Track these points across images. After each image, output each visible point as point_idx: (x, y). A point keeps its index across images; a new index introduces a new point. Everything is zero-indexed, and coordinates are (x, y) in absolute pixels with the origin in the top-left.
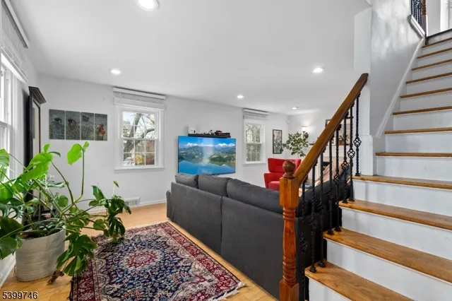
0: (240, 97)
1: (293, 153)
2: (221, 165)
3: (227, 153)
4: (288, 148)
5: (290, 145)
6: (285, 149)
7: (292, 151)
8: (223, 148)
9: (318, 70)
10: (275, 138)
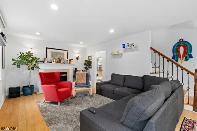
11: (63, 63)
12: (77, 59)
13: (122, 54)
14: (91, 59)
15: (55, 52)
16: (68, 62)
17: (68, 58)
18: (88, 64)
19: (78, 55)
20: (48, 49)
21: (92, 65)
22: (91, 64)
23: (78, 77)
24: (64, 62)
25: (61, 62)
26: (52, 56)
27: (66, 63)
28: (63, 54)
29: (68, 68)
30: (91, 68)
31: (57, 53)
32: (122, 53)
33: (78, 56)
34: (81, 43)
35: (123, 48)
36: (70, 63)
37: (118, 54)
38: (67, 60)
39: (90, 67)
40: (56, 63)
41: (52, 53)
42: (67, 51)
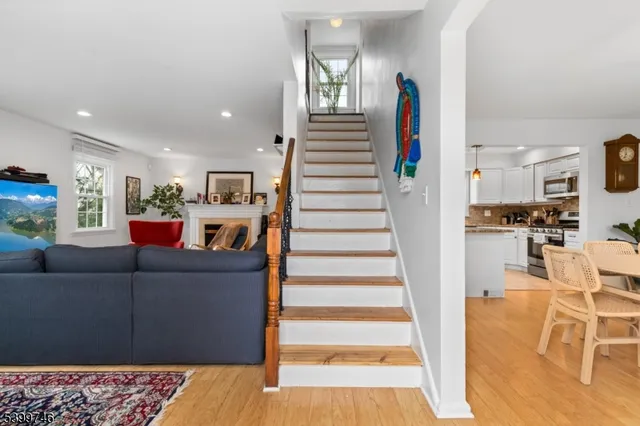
0: (83, 114)
1: (163, 214)
2: (31, 237)
3: (43, 214)
4: (154, 205)
5: (158, 201)
6: (149, 208)
7: (162, 210)
8: (36, 205)
9: (226, 114)
10: (130, 190)
11: (236, 203)
15: (225, 180)
16: (247, 201)
20: (210, 175)
25: (233, 201)
26: (218, 188)
27: (242, 202)
28: (241, 182)
29: (249, 216)
31: (228, 181)
38: (247, 197)
40: (222, 203)
41: (218, 181)
42: (252, 173)
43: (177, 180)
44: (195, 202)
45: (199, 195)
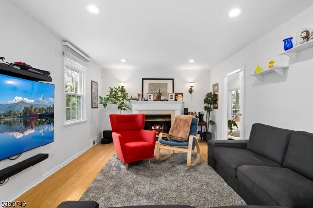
1: (119, 108)
11: (165, 100)
12: (191, 92)
13: (285, 69)
14: (217, 91)
15: (155, 84)
16: (172, 98)
17: (173, 92)
18: (212, 100)
19: (192, 85)
20: (144, 80)
21: (219, 102)
22: (217, 100)
23: (174, 124)
24: (167, 99)
25: (162, 99)
26: (150, 89)
27: (169, 99)
28: (166, 85)
29: (173, 109)
30: (217, 108)
31: (157, 85)
32: (285, 65)
33: (192, 87)
34: (191, 61)
35: (286, 49)
36: (176, 100)
37: (271, 72)
38: (171, 96)
39: (216, 106)
40: (154, 100)
41: (150, 85)
42: (173, 79)
43: (122, 84)
44: (137, 99)
45: (139, 95)
